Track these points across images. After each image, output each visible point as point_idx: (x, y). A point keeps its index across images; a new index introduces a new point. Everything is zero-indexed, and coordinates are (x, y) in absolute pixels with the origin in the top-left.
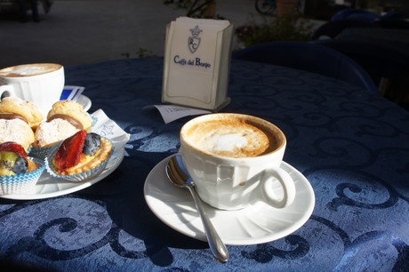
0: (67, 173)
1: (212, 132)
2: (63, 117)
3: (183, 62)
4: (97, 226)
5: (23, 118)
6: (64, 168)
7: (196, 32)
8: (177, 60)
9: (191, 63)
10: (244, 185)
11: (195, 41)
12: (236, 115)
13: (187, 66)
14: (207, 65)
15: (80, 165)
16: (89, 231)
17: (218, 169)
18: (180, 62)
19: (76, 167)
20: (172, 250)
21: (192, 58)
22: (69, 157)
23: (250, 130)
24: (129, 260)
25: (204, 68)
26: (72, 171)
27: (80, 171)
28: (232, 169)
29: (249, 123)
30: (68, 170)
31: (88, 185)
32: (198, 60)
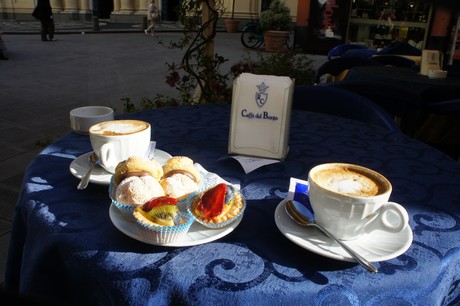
0: (215, 221)
1: (330, 180)
2: (182, 172)
3: (250, 116)
4: (252, 263)
5: (150, 174)
6: (211, 216)
7: (263, 88)
8: (245, 113)
9: (258, 117)
10: (369, 217)
11: (262, 97)
12: (340, 164)
13: (255, 119)
14: (275, 118)
15: (224, 213)
16: (248, 267)
17: (353, 206)
18: (247, 116)
19: (221, 215)
20: (322, 273)
21: (260, 111)
22: (214, 207)
23: (356, 176)
24: (296, 283)
25: (271, 121)
26: (219, 218)
27: (225, 218)
28: (364, 205)
29: (351, 170)
30: (215, 218)
31: (230, 230)
32: (266, 114)
